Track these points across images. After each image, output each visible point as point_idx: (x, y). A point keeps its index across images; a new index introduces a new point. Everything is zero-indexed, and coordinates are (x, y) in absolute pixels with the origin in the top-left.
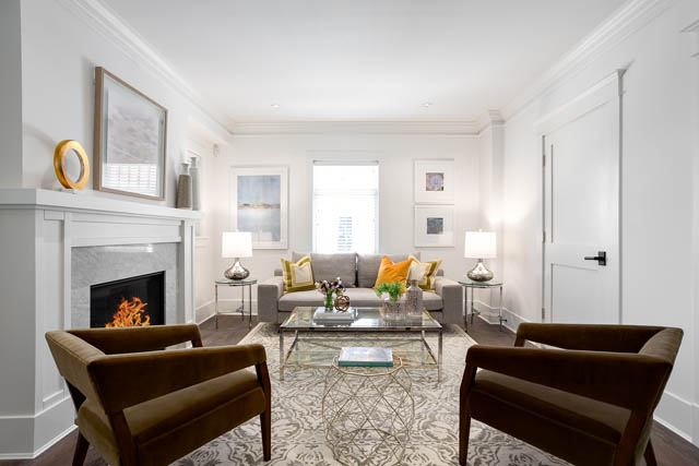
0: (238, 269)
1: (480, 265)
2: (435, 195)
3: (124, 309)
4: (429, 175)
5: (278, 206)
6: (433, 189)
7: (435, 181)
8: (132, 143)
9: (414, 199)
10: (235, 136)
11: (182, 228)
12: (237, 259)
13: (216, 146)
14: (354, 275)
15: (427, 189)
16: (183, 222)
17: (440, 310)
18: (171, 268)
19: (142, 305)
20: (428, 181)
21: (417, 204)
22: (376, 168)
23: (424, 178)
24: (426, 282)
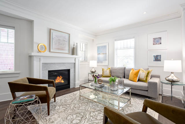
0: (93, 70)
1: (172, 75)
2: (157, 46)
3: (58, 78)
4: (154, 39)
5: (106, 54)
6: (156, 44)
7: (157, 41)
8: (59, 42)
9: (148, 49)
10: (97, 37)
11: (75, 60)
12: (93, 67)
13: (93, 40)
14: (124, 74)
15: (154, 44)
16: (75, 58)
17: (147, 91)
18: (72, 68)
19: (62, 77)
20: (154, 41)
21: (149, 50)
22: (134, 39)
23: (152, 40)
24: (145, 79)
